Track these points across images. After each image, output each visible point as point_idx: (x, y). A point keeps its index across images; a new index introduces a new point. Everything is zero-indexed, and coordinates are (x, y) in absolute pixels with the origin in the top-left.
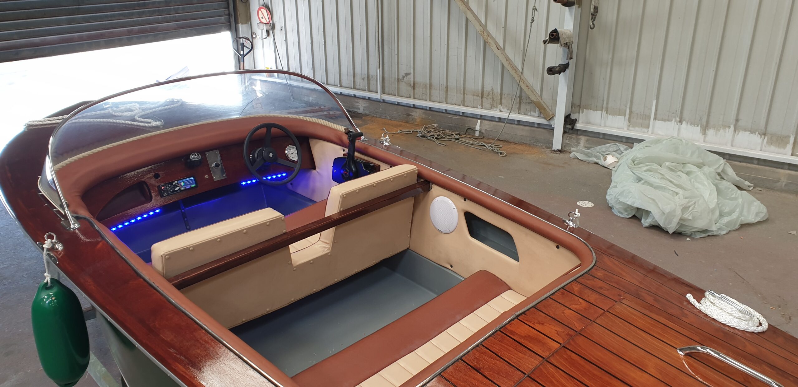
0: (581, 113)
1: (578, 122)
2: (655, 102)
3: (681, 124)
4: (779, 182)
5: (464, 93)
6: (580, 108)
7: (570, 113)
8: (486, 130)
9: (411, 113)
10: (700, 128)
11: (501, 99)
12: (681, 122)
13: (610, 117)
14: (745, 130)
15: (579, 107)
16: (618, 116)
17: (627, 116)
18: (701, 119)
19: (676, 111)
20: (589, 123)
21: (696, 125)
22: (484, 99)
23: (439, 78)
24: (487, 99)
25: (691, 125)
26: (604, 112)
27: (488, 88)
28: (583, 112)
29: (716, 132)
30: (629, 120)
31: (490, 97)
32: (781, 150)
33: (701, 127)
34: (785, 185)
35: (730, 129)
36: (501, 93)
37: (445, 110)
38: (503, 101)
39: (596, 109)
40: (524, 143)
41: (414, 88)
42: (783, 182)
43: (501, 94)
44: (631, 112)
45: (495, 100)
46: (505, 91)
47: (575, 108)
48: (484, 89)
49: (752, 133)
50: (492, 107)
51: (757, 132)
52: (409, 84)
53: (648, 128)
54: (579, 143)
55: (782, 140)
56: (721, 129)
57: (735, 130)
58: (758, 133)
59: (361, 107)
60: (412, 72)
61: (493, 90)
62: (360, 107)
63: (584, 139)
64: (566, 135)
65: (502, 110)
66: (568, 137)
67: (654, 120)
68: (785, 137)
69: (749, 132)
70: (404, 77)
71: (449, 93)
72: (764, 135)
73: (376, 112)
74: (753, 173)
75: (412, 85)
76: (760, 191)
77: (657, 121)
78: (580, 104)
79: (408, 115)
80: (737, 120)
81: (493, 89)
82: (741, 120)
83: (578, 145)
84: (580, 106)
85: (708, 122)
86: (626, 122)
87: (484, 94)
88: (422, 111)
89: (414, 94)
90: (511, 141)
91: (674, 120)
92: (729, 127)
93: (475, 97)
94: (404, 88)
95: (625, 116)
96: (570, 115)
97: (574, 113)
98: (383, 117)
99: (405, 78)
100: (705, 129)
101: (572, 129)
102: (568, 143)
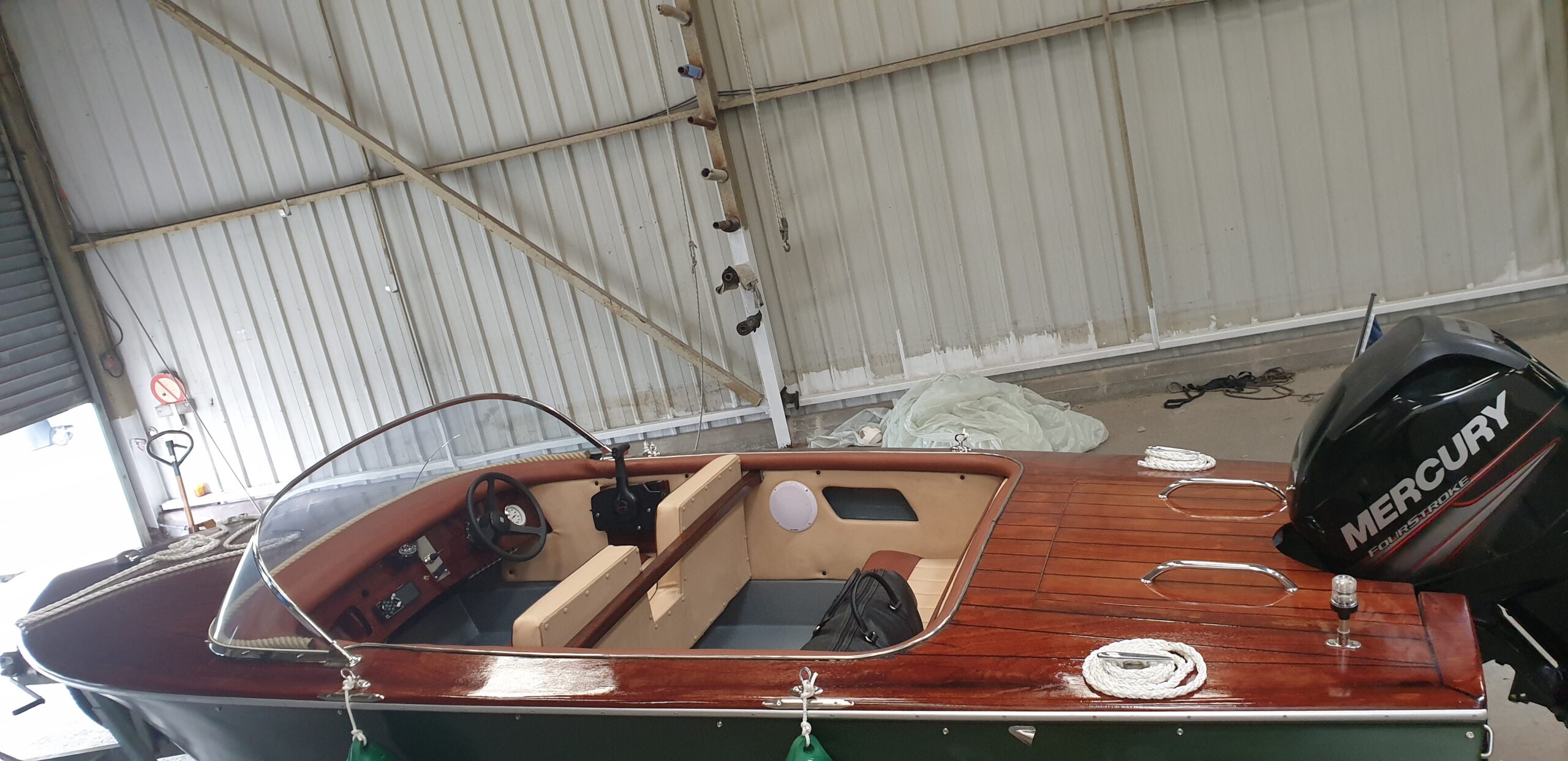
0: (800, 382)
1: (801, 395)
2: (898, 333)
3: (945, 352)
4: (1098, 387)
5: (604, 408)
6: (796, 373)
7: (784, 386)
10: (971, 349)
11: (670, 397)
12: (943, 349)
13: (844, 372)
14: (1030, 333)
15: (794, 373)
16: (854, 369)
17: (868, 364)
18: (968, 337)
19: (932, 336)
20: (817, 392)
21: (965, 347)
22: (642, 407)
23: (551, 397)
24: (646, 405)
25: (958, 349)
26: (834, 370)
27: (642, 388)
29: (994, 348)
30: (873, 371)
31: (650, 400)
32: (1083, 346)
33: (971, 347)
34: (1108, 390)
35: (1011, 338)
36: (666, 389)
38: (675, 400)
39: (819, 369)
41: (511, 427)
42: (1104, 386)
44: (871, 357)
45: (660, 403)
46: (674, 382)
47: (788, 376)
48: (637, 391)
49: (1040, 334)
50: (659, 415)
51: (1045, 331)
53: (902, 371)
54: (814, 426)
55: (1079, 331)
56: (999, 341)
57: (1017, 336)
58: (1047, 332)
61: (651, 388)
63: (819, 417)
64: (791, 420)
65: (677, 414)
66: (796, 422)
67: (906, 358)
68: (1082, 326)
69: (1036, 334)
70: (488, 416)
72: (1055, 331)
74: (1063, 387)
75: (507, 424)
76: (1081, 407)
77: (911, 358)
78: (795, 367)
80: (1015, 323)
81: (651, 386)
82: (1019, 320)
83: (814, 429)
84: (795, 371)
85: (978, 338)
86: (871, 375)
87: (639, 399)
89: (514, 439)
91: (933, 350)
92: (1008, 336)
93: (626, 408)
94: (494, 434)
95: (864, 365)
96: (785, 388)
97: (790, 385)
99: (492, 419)
100: (977, 350)
101: (797, 407)
102: (797, 432)
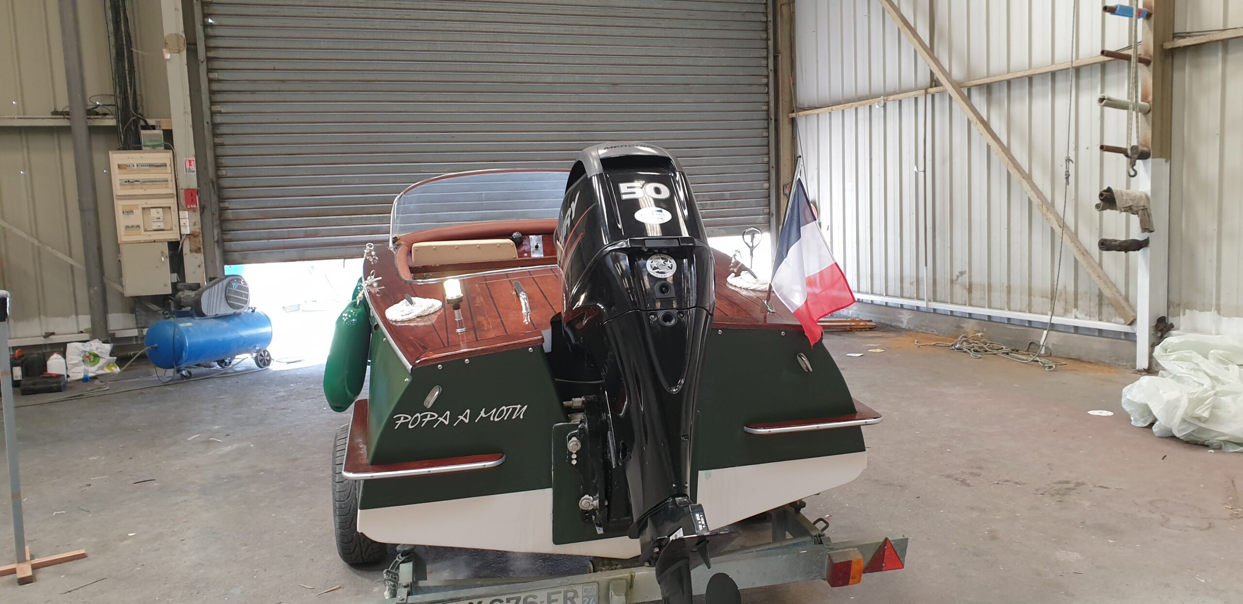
0: (1181, 316)
5: (1030, 294)
6: (1180, 308)
7: (1164, 315)
8: (1053, 344)
9: (962, 325)
11: (1076, 299)
13: (1225, 319)
15: (1178, 307)
16: (1235, 318)
20: (1195, 330)
22: (1055, 301)
23: (999, 277)
24: (1058, 301)
26: (1215, 312)
27: (1059, 286)
28: (1184, 314)
31: (1062, 297)
36: (1075, 291)
37: (1006, 319)
38: (1080, 303)
39: (1204, 308)
40: (1102, 362)
41: (970, 290)
43: (1076, 293)
45: (1069, 303)
46: (1082, 288)
47: (1173, 308)
48: (1055, 287)
50: (1066, 313)
52: (963, 286)
59: (905, 320)
60: (967, 270)
61: (1065, 287)
62: (903, 320)
65: (1078, 316)
70: (958, 277)
71: (1012, 295)
73: (921, 326)
75: (967, 287)
78: (1180, 302)
79: (959, 327)
84: (1179, 304)
87: (1055, 294)
88: (977, 321)
89: (970, 299)
90: (1086, 359)
93: (1045, 299)
94: (960, 292)
96: (1164, 318)
97: (1171, 316)
98: (930, 332)
99: (960, 278)
